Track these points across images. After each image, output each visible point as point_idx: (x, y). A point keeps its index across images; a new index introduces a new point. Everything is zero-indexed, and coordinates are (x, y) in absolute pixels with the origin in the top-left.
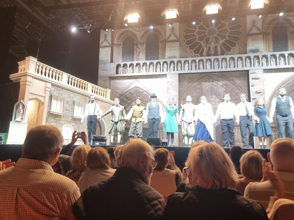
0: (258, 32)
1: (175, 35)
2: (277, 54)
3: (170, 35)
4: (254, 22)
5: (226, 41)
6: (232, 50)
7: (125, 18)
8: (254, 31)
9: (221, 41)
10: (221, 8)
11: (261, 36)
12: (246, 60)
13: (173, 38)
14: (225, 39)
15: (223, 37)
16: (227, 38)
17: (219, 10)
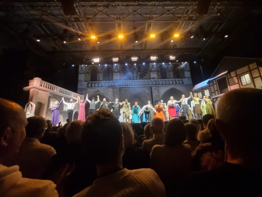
0: (154, 70)
1: (118, 70)
2: (163, 80)
3: (115, 70)
4: (153, 66)
5: (141, 73)
6: (144, 77)
7: (92, 60)
8: (153, 70)
9: (139, 73)
10: (138, 59)
11: (156, 72)
12: (150, 82)
13: (116, 71)
14: (140, 73)
15: (140, 71)
16: (142, 72)
17: (137, 59)
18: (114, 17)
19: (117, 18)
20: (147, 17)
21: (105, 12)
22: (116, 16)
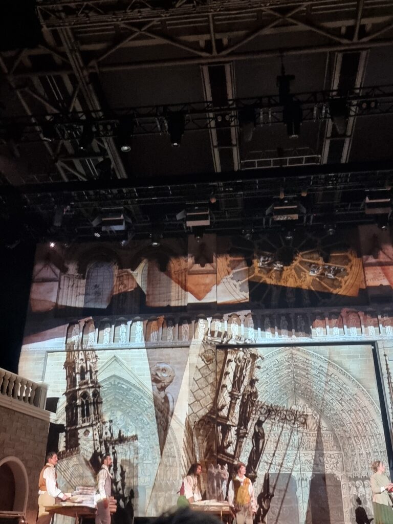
0: (386, 259)
4: (375, 239)
18: (198, 42)
19: (208, 43)
20: (340, 28)
21: (157, 26)
22: (206, 37)
